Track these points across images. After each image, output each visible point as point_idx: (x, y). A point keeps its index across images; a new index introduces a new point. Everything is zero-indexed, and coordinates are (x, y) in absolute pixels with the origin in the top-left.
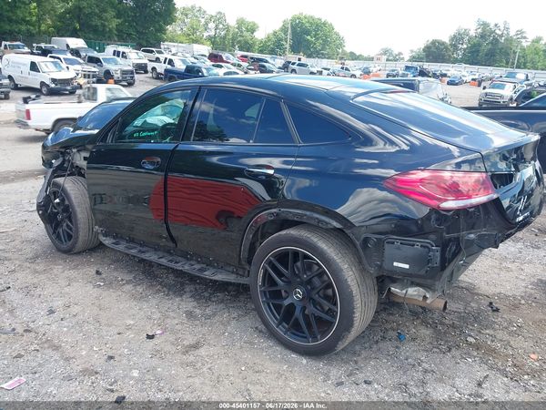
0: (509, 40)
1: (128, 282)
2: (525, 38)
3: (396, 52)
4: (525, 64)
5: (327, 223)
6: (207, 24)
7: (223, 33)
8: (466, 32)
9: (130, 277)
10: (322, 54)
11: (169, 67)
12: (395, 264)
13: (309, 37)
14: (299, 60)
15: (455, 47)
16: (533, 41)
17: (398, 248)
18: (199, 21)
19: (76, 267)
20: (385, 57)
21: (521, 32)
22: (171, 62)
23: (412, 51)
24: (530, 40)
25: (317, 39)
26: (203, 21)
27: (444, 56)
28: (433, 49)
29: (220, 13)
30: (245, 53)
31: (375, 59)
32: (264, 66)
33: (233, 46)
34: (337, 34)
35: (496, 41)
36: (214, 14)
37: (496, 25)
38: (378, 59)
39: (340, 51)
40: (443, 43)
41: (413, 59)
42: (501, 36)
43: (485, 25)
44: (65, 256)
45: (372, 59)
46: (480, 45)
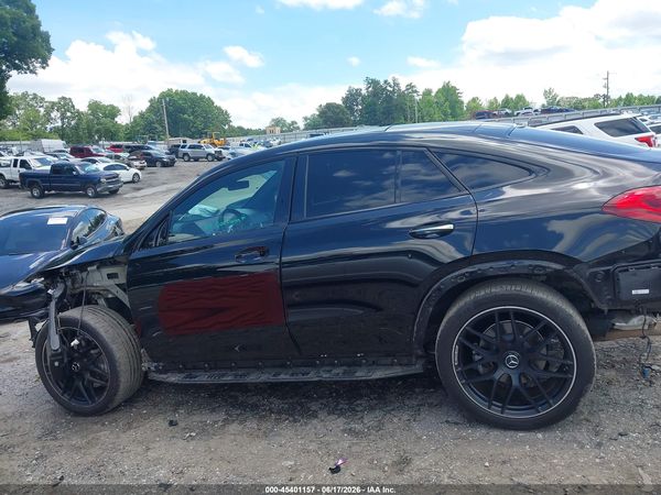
0: (402, 95)
1: (226, 422)
2: (416, 92)
3: (289, 121)
4: (422, 118)
5: (544, 268)
6: (48, 113)
7: (73, 123)
8: (358, 92)
9: (222, 416)
10: (206, 133)
11: (23, 170)
12: (634, 292)
13: (186, 116)
14: (184, 142)
15: (351, 109)
16: (424, 94)
17: (635, 275)
18: (38, 112)
19: (129, 426)
20: (278, 129)
21: (410, 86)
22: (24, 164)
23: (306, 119)
24: (421, 93)
25: (196, 117)
26: (42, 110)
27: (342, 119)
28: (330, 114)
29: (63, 98)
30: (115, 143)
31: (268, 131)
32: (149, 154)
33: (91, 136)
34: (219, 109)
35: (389, 98)
36: (56, 100)
37: (386, 82)
38: (272, 132)
39: (227, 127)
40: (338, 106)
41: (308, 127)
42: (393, 92)
43: (373, 83)
44: (96, 419)
45: (264, 132)
46: (375, 104)
